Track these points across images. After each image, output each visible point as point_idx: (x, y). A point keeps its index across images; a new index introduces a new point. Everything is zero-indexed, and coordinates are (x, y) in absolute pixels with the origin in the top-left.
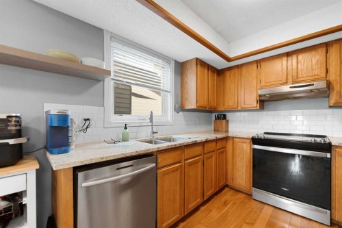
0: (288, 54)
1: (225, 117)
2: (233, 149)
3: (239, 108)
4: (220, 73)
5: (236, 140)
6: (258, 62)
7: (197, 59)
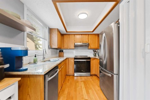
0: (81, 34)
1: (62, 51)
2: (68, 62)
3: (69, 48)
4: (62, 35)
5: (69, 59)
6: (74, 34)
7: (58, 29)
